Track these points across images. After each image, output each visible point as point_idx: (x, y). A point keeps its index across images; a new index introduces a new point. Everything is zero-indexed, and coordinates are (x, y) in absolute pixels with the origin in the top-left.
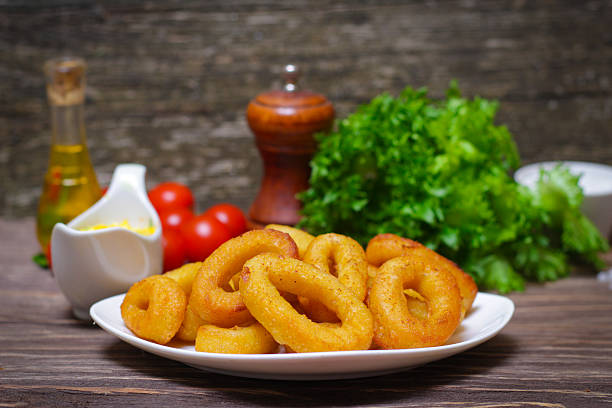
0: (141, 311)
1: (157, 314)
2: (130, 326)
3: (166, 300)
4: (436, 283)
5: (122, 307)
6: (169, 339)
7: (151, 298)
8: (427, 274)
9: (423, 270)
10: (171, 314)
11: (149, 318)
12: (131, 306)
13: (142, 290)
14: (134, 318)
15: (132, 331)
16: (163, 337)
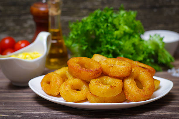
0: (48, 85)
1: (53, 86)
2: (44, 89)
3: (56, 81)
4: (144, 76)
5: (41, 83)
6: (57, 94)
7: (51, 81)
8: (141, 73)
9: (139, 72)
10: (58, 86)
11: (50, 88)
12: (44, 83)
13: (48, 77)
14: (45, 87)
15: (45, 91)
16: (55, 94)
